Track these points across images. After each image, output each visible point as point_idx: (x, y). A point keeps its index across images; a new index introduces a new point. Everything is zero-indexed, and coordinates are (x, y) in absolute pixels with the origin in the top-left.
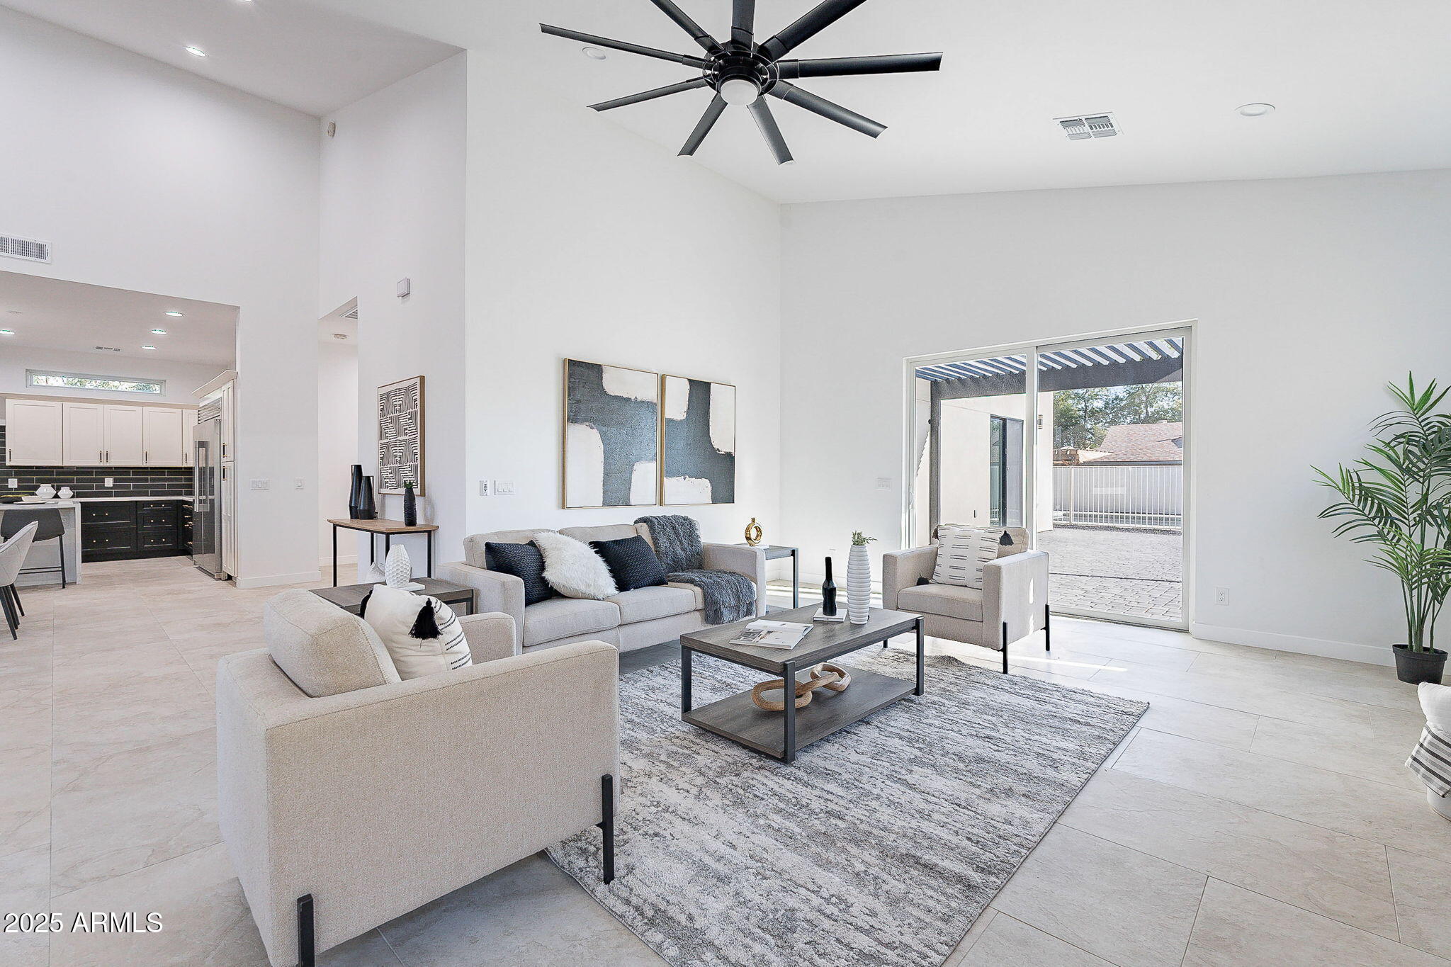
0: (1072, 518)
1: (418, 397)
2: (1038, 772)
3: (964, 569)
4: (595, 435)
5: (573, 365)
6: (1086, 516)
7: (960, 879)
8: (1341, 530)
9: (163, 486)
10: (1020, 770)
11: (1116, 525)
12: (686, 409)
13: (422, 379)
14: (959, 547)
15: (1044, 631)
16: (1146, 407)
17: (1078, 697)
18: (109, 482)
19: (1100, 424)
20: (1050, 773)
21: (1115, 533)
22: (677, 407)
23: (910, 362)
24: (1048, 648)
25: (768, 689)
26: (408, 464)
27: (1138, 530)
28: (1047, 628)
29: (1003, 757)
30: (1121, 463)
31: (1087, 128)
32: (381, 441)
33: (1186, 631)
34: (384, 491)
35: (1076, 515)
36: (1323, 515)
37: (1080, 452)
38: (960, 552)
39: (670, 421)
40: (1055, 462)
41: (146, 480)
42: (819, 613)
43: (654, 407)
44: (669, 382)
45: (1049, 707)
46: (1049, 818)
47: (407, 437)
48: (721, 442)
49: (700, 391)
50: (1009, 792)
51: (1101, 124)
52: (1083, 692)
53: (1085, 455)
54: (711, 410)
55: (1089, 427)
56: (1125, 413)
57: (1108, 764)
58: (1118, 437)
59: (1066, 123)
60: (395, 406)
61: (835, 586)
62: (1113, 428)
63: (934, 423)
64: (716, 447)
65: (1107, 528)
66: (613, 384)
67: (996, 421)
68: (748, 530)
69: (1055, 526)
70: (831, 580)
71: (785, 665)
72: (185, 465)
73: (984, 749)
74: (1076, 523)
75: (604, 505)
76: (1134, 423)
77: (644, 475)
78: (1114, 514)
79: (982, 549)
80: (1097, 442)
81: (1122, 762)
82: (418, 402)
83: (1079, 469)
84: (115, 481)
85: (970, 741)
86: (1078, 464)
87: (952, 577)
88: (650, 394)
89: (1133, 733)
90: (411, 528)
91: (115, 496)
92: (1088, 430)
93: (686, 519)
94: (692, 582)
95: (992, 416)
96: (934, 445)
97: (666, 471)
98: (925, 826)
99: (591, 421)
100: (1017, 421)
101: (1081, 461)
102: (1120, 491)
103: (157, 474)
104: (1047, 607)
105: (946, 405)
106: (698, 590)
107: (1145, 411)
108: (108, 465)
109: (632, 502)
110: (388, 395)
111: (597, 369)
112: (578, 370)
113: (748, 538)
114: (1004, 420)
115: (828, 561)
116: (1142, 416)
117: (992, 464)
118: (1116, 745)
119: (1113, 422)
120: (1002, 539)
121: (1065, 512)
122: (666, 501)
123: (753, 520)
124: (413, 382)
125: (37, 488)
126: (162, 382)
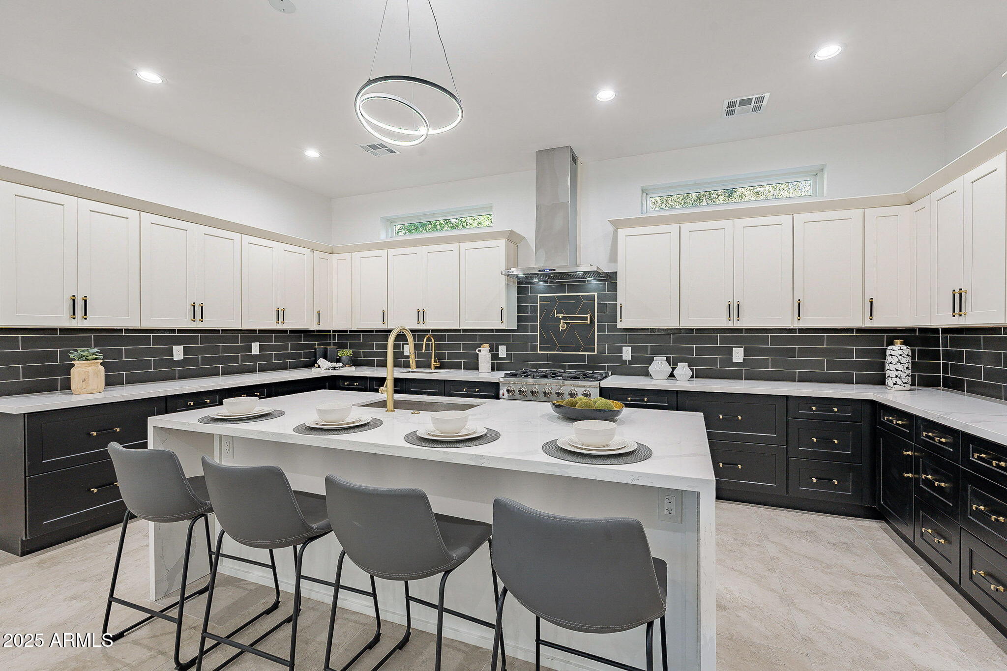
18: (737, 355)
84: (746, 353)
108: (740, 325)
125: (650, 361)
126: (817, 173)
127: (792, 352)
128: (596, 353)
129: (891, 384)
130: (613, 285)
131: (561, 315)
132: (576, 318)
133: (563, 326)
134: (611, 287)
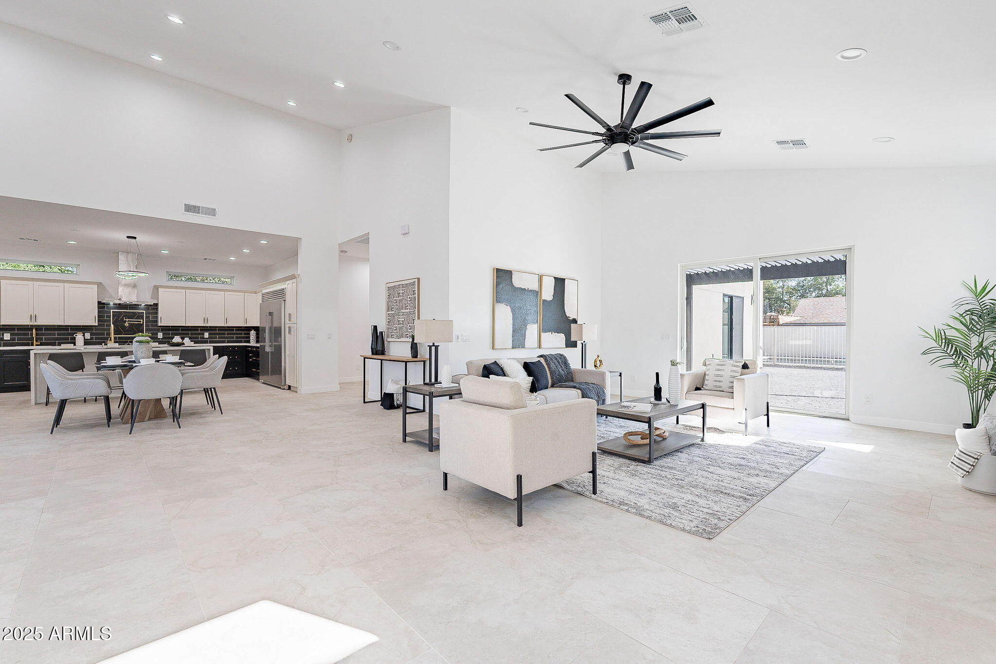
0: (776, 360)
1: (416, 289)
2: (769, 469)
3: (722, 382)
4: (508, 309)
5: (498, 270)
6: (785, 359)
7: (741, 497)
8: (933, 362)
9: (233, 338)
10: (761, 469)
11: (806, 365)
12: (552, 294)
13: (419, 279)
14: (718, 370)
15: (766, 416)
16: (826, 286)
17: (787, 445)
18: (206, 335)
19: (794, 297)
20: (775, 470)
21: (804, 370)
22: (548, 293)
23: (682, 267)
24: (768, 426)
25: (631, 435)
26: (409, 325)
27: (821, 368)
28: (767, 415)
29: (752, 464)
30: (809, 324)
31: (791, 145)
32: (388, 313)
33: (848, 420)
34: (389, 340)
35: (778, 359)
36: (924, 353)
37: (780, 317)
38: (719, 373)
39: (544, 301)
40: (764, 324)
41: (224, 334)
42: (653, 400)
43: (537, 293)
44: (544, 279)
45: (773, 448)
46: (777, 483)
47: (408, 311)
48: (570, 313)
49: (560, 283)
50: (757, 475)
51: (799, 143)
52: (789, 443)
53: (783, 319)
54: (565, 294)
55: (786, 299)
56: (812, 290)
57: (804, 468)
58: (805, 307)
59: (779, 143)
60: (399, 293)
61: (661, 386)
62: (803, 301)
63: (689, 299)
64: (568, 315)
65: (800, 367)
66: (518, 281)
67: (727, 300)
68: (595, 361)
69: (764, 365)
70: (659, 383)
71: (650, 418)
72: (246, 325)
73: (743, 462)
74: (778, 363)
75: (513, 348)
76: (818, 297)
77: (532, 330)
78: (804, 358)
79: (732, 371)
80: (791, 309)
81: (810, 468)
82: (416, 292)
83: (780, 328)
84: (209, 334)
85: (734, 459)
86: (778, 325)
87: (716, 386)
88: (535, 286)
89: (816, 459)
90: (415, 359)
91: (227, 343)
92: (784, 302)
93: (562, 355)
94: (575, 387)
95: (724, 295)
96: (689, 313)
97: (544, 329)
98: (721, 483)
99: (508, 302)
100: (740, 297)
101: (781, 323)
102: (808, 342)
103: (230, 330)
104: (768, 403)
105: (696, 288)
106: (579, 391)
107: (826, 288)
108: (207, 325)
109: (526, 346)
110: (394, 288)
111: (509, 273)
112: (500, 273)
113: (595, 366)
114: (731, 298)
115: (657, 374)
116: (824, 292)
117: (724, 325)
118: (808, 462)
119: (802, 296)
120: (743, 366)
121: (771, 357)
122: (543, 346)
123: (598, 356)
124: (414, 280)
125: (172, 338)
129: (251, 341)
130: (154, 308)
131: (127, 320)
132: (135, 321)
133: (127, 324)
134: (154, 309)
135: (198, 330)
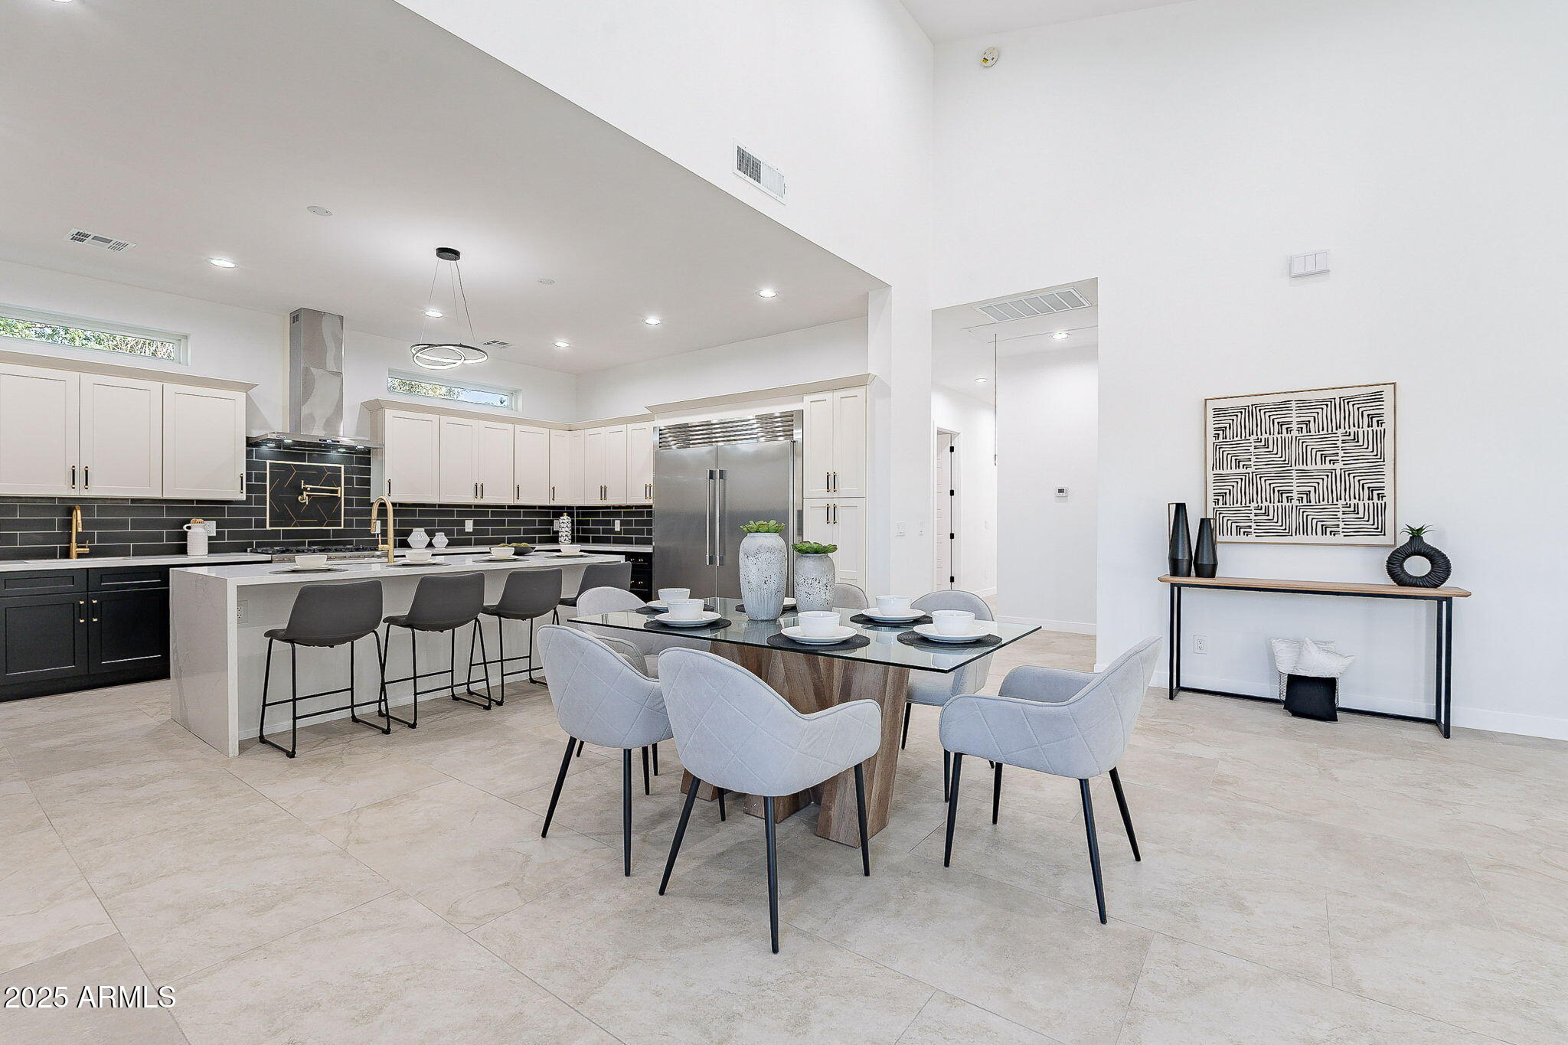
1: (1385, 411)
9: (518, 532)
13: (1394, 387)
18: (469, 526)
32: (1219, 471)
41: (504, 523)
47: (1336, 467)
60: (1284, 424)
72: (550, 503)
84: (475, 523)
103: (514, 515)
110: (1249, 409)
125: (408, 533)
126: (513, 393)
127: (502, 523)
128: (342, 528)
129: (563, 541)
130: (362, 459)
131: (309, 487)
132: (324, 491)
133: (304, 498)
134: (360, 461)
135: (451, 514)
